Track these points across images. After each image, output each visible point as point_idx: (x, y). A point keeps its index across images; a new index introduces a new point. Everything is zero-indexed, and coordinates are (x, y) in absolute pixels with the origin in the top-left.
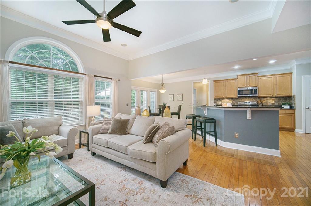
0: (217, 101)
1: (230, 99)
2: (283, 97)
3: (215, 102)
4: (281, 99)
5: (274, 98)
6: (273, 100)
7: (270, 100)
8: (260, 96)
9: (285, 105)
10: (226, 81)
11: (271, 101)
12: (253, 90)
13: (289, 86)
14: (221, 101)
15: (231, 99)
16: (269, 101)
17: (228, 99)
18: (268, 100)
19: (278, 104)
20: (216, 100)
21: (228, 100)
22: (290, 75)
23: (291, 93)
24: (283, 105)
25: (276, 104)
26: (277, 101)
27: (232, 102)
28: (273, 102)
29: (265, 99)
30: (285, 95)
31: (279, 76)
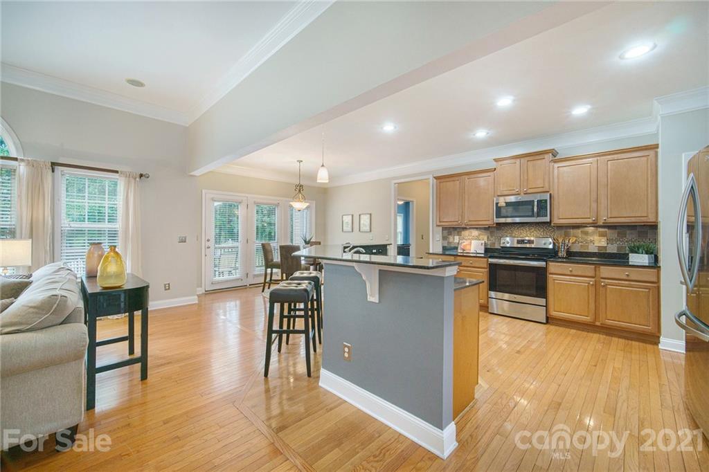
0: (450, 234)
1: (480, 228)
2: (632, 227)
3: (444, 238)
4: (628, 232)
5: (606, 230)
6: (602, 235)
7: (593, 233)
8: (556, 221)
9: (636, 253)
10: (466, 177)
11: (596, 238)
12: (536, 203)
13: (647, 190)
14: (459, 234)
15: (485, 229)
16: (592, 238)
17: (477, 228)
18: (586, 233)
19: (619, 248)
20: (445, 232)
21: (475, 233)
22: (651, 153)
23: (654, 215)
24: (633, 251)
25: (612, 249)
26: (616, 240)
27: (486, 238)
28: (602, 242)
29: (579, 231)
30: (633, 220)
31: (615, 156)
